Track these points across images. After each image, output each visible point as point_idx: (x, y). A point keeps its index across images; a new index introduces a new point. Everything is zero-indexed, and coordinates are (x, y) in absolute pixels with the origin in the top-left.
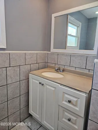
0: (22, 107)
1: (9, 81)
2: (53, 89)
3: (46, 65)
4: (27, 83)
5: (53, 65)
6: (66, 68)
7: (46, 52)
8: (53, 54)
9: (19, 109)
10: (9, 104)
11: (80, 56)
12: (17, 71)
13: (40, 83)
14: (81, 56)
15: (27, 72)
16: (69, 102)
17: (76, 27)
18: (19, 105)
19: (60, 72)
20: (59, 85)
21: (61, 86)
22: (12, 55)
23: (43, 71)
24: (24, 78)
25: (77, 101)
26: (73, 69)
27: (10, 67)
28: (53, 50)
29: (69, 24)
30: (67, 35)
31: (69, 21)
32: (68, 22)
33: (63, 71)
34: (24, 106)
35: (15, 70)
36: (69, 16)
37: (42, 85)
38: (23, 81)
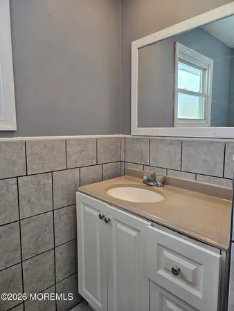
0: (59, 277)
1: (26, 212)
2: (134, 234)
3: (123, 168)
4: (71, 215)
5: (139, 169)
6: (171, 175)
7: (120, 136)
8: (138, 139)
9: (53, 283)
10: (26, 270)
11: (205, 142)
12: (44, 185)
13: (101, 217)
14: (210, 143)
15: (73, 187)
16: (176, 272)
17: (199, 72)
18: (51, 273)
19: (155, 188)
20: (149, 223)
21: (152, 226)
22: (32, 147)
23: (113, 183)
24: (65, 203)
25: (195, 272)
26: (190, 178)
27: (27, 175)
28: (136, 130)
29: (180, 65)
30: (176, 90)
31: (178, 55)
32: (177, 59)
33: (164, 183)
34: (65, 274)
35: (39, 184)
36: (178, 45)
37: (106, 222)
38: (62, 211)
